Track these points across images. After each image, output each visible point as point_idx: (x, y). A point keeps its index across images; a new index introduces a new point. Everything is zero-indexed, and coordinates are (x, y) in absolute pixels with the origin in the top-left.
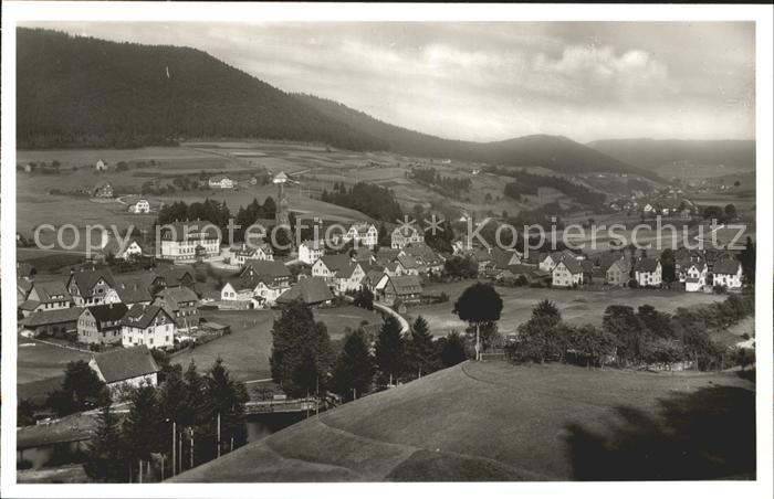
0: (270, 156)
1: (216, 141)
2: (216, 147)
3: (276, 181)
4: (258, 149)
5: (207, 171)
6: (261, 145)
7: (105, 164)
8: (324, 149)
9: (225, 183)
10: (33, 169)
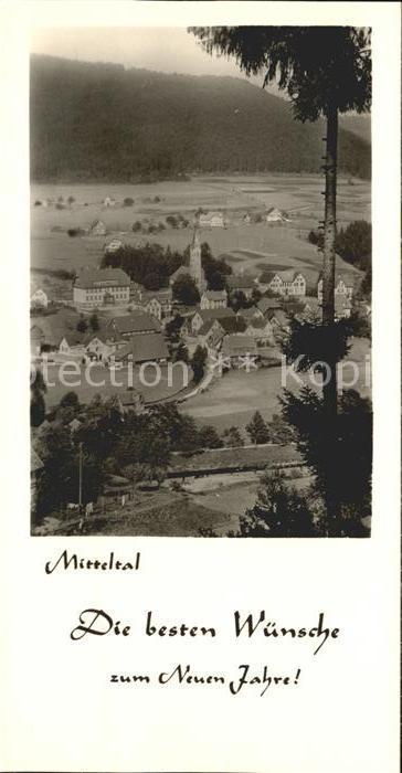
0: (278, 191)
1: (228, 175)
2: (225, 181)
3: (269, 219)
4: (269, 183)
5: (205, 207)
6: (275, 179)
7: (112, 200)
8: (346, 182)
9: (216, 221)
10: (49, 205)
